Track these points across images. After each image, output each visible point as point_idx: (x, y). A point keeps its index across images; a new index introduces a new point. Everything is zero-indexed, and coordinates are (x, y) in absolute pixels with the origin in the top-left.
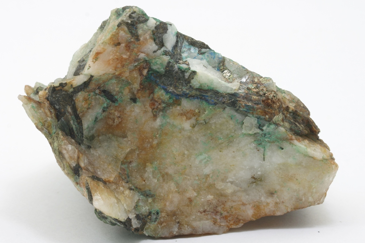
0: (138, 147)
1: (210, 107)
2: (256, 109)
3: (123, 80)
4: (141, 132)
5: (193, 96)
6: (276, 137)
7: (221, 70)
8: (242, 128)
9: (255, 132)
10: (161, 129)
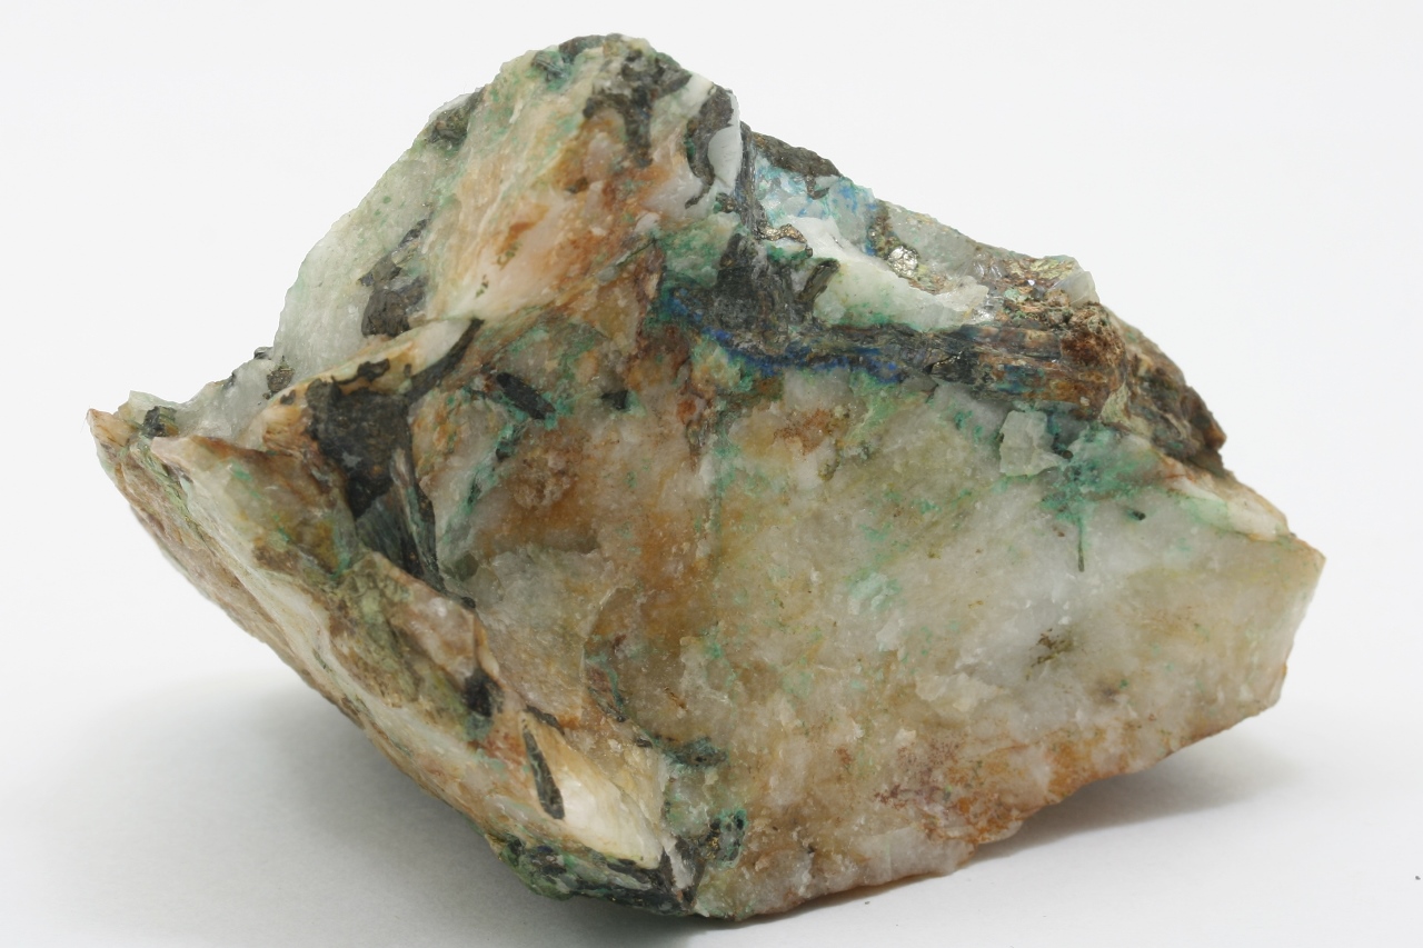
0: (643, 580)
1: (883, 394)
2: (1045, 378)
3: (574, 327)
4: (651, 521)
5: (825, 358)
6: (1118, 475)
7: (881, 249)
8: (999, 458)
9: (1044, 466)
10: (715, 498)
